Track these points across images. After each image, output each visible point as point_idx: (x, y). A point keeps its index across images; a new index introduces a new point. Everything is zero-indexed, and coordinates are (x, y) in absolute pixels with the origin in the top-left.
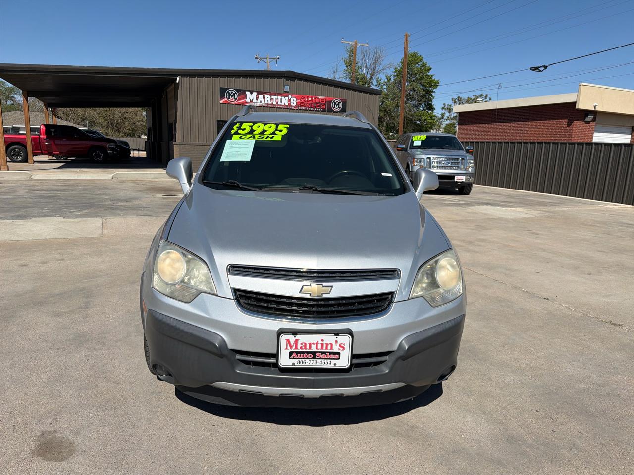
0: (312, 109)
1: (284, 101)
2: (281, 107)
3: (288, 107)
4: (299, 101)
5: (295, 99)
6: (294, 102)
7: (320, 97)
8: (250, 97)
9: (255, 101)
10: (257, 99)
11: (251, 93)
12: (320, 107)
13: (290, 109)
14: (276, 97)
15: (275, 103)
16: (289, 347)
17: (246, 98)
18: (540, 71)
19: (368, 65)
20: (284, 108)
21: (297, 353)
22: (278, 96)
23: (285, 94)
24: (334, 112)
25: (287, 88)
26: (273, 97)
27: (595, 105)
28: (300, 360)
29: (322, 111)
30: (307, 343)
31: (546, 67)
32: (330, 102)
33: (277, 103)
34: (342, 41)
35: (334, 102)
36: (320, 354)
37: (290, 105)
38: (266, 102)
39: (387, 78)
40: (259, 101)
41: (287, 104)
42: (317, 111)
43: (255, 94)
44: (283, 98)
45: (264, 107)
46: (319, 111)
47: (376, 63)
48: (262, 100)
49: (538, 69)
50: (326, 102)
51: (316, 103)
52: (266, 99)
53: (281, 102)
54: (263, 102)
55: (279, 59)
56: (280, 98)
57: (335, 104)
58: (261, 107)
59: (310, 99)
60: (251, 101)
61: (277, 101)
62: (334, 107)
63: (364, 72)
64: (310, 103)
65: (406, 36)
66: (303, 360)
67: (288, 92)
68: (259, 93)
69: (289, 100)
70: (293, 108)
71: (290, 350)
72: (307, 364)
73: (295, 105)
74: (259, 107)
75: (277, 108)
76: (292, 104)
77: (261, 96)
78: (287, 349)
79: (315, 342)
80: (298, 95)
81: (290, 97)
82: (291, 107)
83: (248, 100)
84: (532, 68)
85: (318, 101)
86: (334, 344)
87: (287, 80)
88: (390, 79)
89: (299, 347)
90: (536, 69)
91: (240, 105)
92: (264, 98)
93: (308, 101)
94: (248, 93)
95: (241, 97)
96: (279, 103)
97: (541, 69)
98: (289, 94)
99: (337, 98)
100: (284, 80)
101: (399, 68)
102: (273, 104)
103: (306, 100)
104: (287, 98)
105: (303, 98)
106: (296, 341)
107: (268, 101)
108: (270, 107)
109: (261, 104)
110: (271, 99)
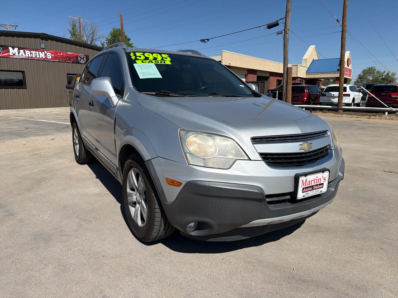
0: (64, 61)
1: (42, 55)
2: (40, 59)
3: (46, 60)
4: (53, 55)
5: (50, 54)
6: (49, 56)
7: (69, 53)
8: (13, 51)
9: (17, 54)
10: (19, 53)
11: (13, 48)
12: (70, 60)
13: (47, 61)
14: (35, 52)
15: (34, 56)
16: (302, 186)
17: (9, 52)
18: (205, 42)
19: (88, 35)
20: (42, 60)
21: (306, 188)
22: (36, 51)
23: (42, 50)
24: (81, 64)
25: (43, 46)
26: (32, 52)
27: (230, 62)
28: (307, 192)
29: (72, 63)
30: (310, 180)
31: (208, 40)
32: (77, 57)
33: (36, 56)
34: (69, 17)
35: (80, 57)
36: (315, 186)
37: (46, 58)
38: (27, 55)
39: (102, 44)
40: (20, 55)
41: (44, 57)
42: (68, 63)
43: (16, 49)
44: (40, 52)
45: (25, 59)
46: (69, 63)
47: (93, 33)
48: (23, 54)
49: (204, 41)
50: (74, 56)
51: (67, 57)
52: (27, 54)
53: (39, 56)
54: (24, 55)
55: (17, 26)
56: (37, 53)
57: (81, 58)
58: (23, 59)
59: (62, 54)
60: (14, 55)
61: (36, 55)
62: (81, 60)
63: (85, 39)
64: (63, 57)
65: (121, 16)
66: (308, 192)
67: (44, 48)
68: (20, 49)
69: (45, 55)
70: (49, 60)
71: (303, 187)
72: (309, 194)
73: (50, 58)
74: (21, 59)
75: (36, 60)
76: (48, 57)
77: (22, 51)
78: (302, 187)
79: (314, 179)
80: (51, 51)
81: (46, 52)
82: (47, 60)
83: (11, 54)
84: (201, 40)
85: (68, 56)
86: (321, 178)
87: (41, 40)
88: (104, 45)
89: (307, 185)
90: (203, 41)
91: (5, 57)
92: (25, 52)
93: (60, 55)
94: (10, 48)
95: (5, 51)
96: (38, 57)
97: (206, 41)
98: (45, 50)
99: (82, 54)
100: (39, 40)
101: (109, 38)
102: (32, 57)
103: (59, 54)
104: (43, 53)
105: (56, 53)
106: (306, 180)
107: (28, 55)
108: (31, 59)
109: (22, 57)
110: (31, 53)
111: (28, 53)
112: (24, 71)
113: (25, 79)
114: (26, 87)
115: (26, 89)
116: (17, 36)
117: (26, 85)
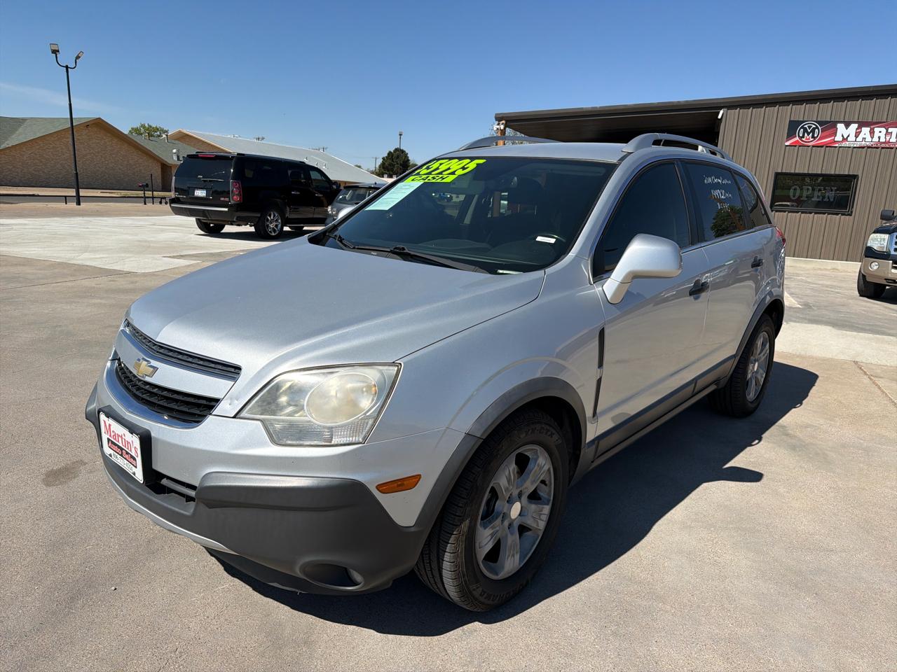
8: (844, 132)
10: (857, 135)
11: (848, 126)
15: (893, 140)
17: (835, 134)
26: (890, 130)
38: (876, 139)
40: (858, 139)
43: (854, 127)
45: (869, 147)
48: (868, 136)
52: (877, 135)
54: (869, 139)
58: (863, 147)
60: (845, 139)
68: (862, 125)
74: (858, 147)
77: (866, 130)
83: (838, 138)
92: (872, 133)
94: (841, 127)
95: (828, 132)
102: (889, 142)
107: (879, 138)
108: (883, 148)
109: (863, 143)
110: (887, 133)
111: (880, 134)
112: (858, 175)
113: (855, 196)
114: (852, 212)
115: (851, 215)
116: (850, 97)
117: (853, 207)
